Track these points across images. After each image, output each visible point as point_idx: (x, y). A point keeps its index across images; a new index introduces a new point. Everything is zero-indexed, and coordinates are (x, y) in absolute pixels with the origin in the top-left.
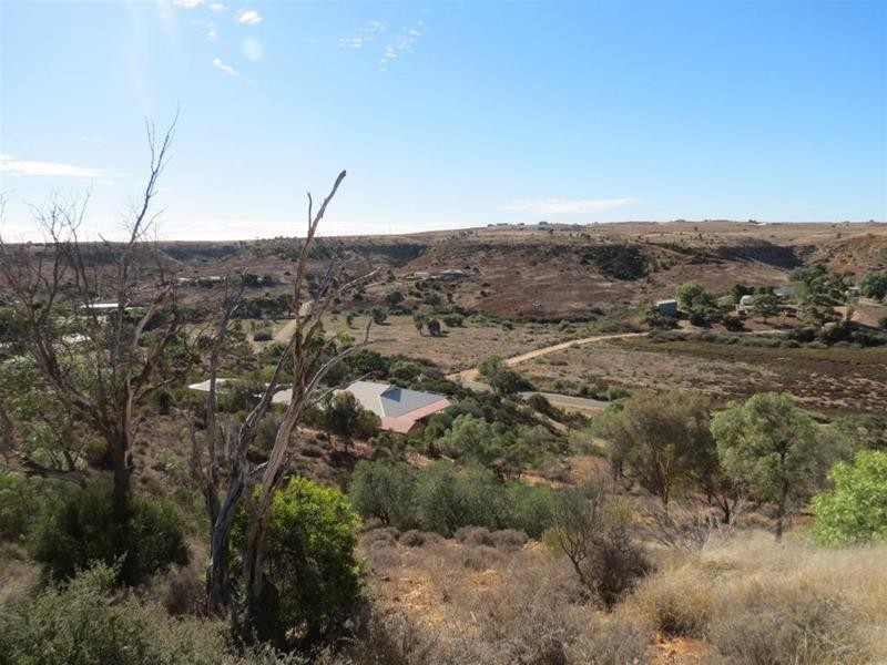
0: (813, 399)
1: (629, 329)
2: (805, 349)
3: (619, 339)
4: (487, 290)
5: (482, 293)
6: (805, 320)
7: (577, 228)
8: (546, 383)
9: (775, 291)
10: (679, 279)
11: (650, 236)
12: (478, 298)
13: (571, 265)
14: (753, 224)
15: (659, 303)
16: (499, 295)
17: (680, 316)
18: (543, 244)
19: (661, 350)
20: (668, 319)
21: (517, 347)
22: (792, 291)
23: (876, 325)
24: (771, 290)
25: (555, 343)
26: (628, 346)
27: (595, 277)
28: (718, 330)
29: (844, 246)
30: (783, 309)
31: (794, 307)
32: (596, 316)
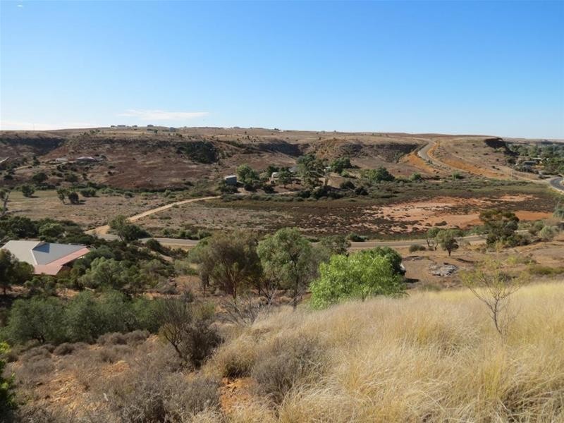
0: (311, 229)
1: (209, 194)
2: (306, 202)
3: (203, 201)
4: (112, 171)
5: (109, 173)
6: (305, 186)
7: (173, 130)
8: (157, 231)
9: (290, 170)
10: (238, 162)
11: (219, 136)
12: (106, 176)
13: (171, 154)
14: (277, 131)
15: (226, 177)
16: (122, 174)
17: (239, 185)
18: (151, 140)
19: (228, 206)
20: (232, 187)
21: (136, 209)
22: (298, 169)
23: (339, 187)
24: (287, 169)
25: (162, 205)
26: (209, 205)
27: (186, 162)
28: (260, 193)
29: (322, 144)
31: (300, 178)
32: (188, 186)
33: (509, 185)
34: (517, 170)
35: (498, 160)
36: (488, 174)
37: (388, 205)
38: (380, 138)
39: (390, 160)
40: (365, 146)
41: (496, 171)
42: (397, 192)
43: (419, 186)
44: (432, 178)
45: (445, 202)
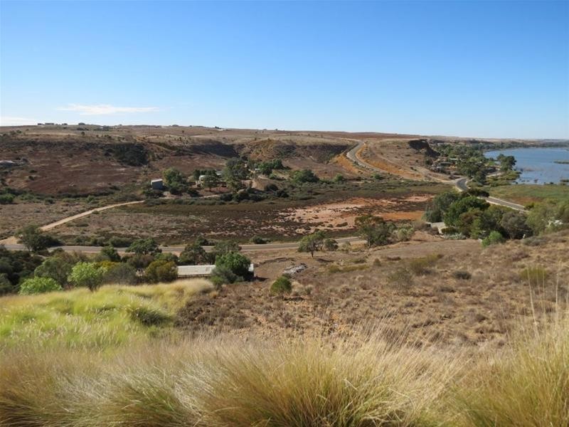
1: (134, 198)
2: (228, 205)
3: (125, 206)
4: (34, 176)
5: (30, 177)
6: (229, 189)
7: (106, 128)
8: (71, 239)
9: (217, 173)
10: (168, 165)
11: (152, 137)
12: (27, 181)
13: (98, 156)
14: (216, 130)
15: (153, 181)
16: (44, 178)
17: (165, 189)
18: (78, 142)
19: (149, 211)
20: (157, 191)
21: (54, 216)
23: (263, 190)
24: (215, 172)
25: (83, 211)
26: (130, 210)
27: (115, 164)
28: (185, 197)
29: (258, 145)
30: (219, 183)
31: (225, 182)
32: (113, 191)
33: (421, 185)
34: (432, 170)
35: (417, 161)
36: (406, 175)
37: (303, 207)
38: (314, 138)
39: (321, 161)
40: (299, 146)
41: (413, 172)
42: (317, 194)
43: (340, 188)
44: (354, 179)
45: (357, 203)
